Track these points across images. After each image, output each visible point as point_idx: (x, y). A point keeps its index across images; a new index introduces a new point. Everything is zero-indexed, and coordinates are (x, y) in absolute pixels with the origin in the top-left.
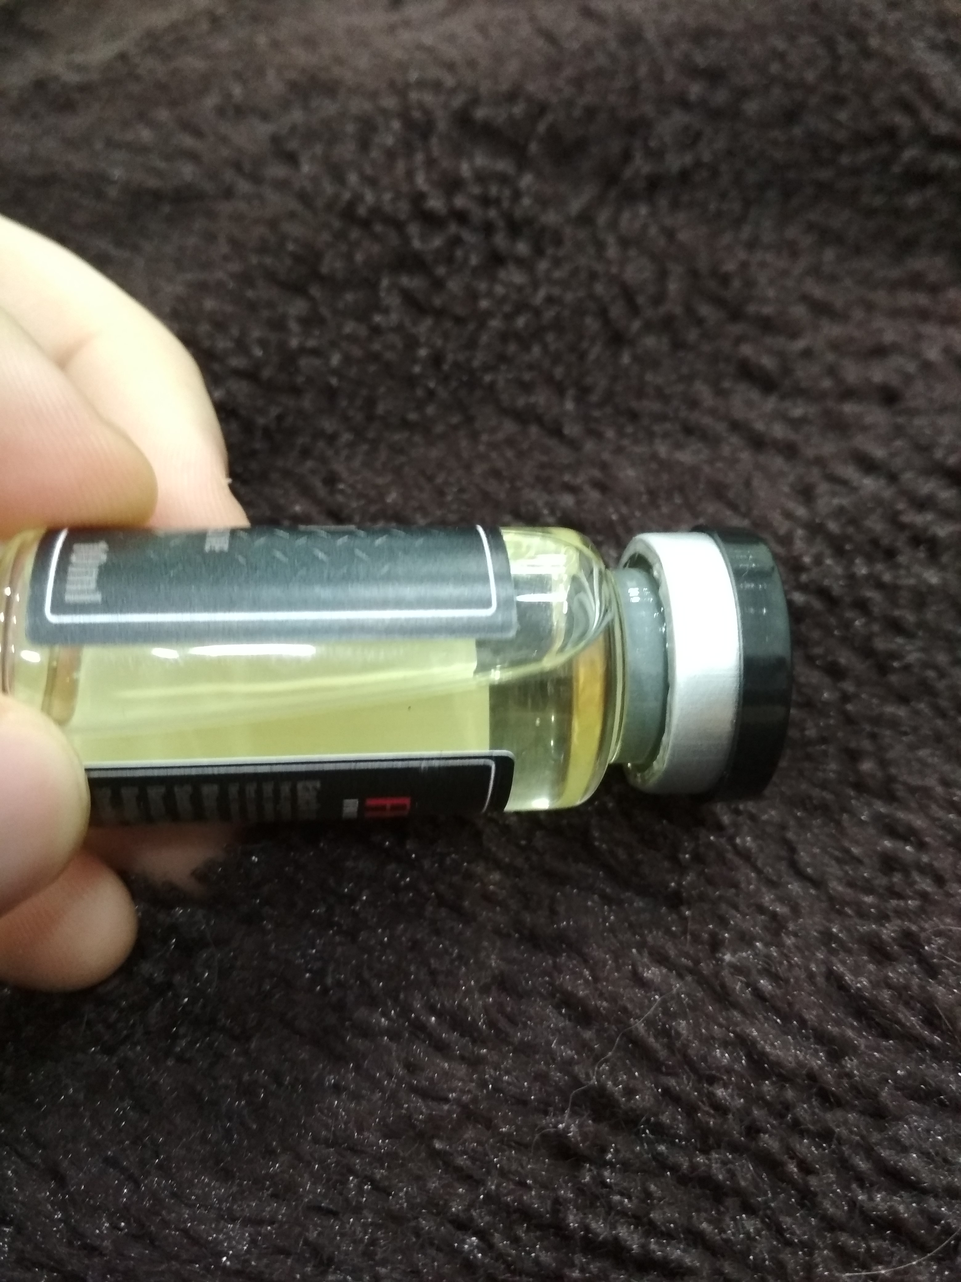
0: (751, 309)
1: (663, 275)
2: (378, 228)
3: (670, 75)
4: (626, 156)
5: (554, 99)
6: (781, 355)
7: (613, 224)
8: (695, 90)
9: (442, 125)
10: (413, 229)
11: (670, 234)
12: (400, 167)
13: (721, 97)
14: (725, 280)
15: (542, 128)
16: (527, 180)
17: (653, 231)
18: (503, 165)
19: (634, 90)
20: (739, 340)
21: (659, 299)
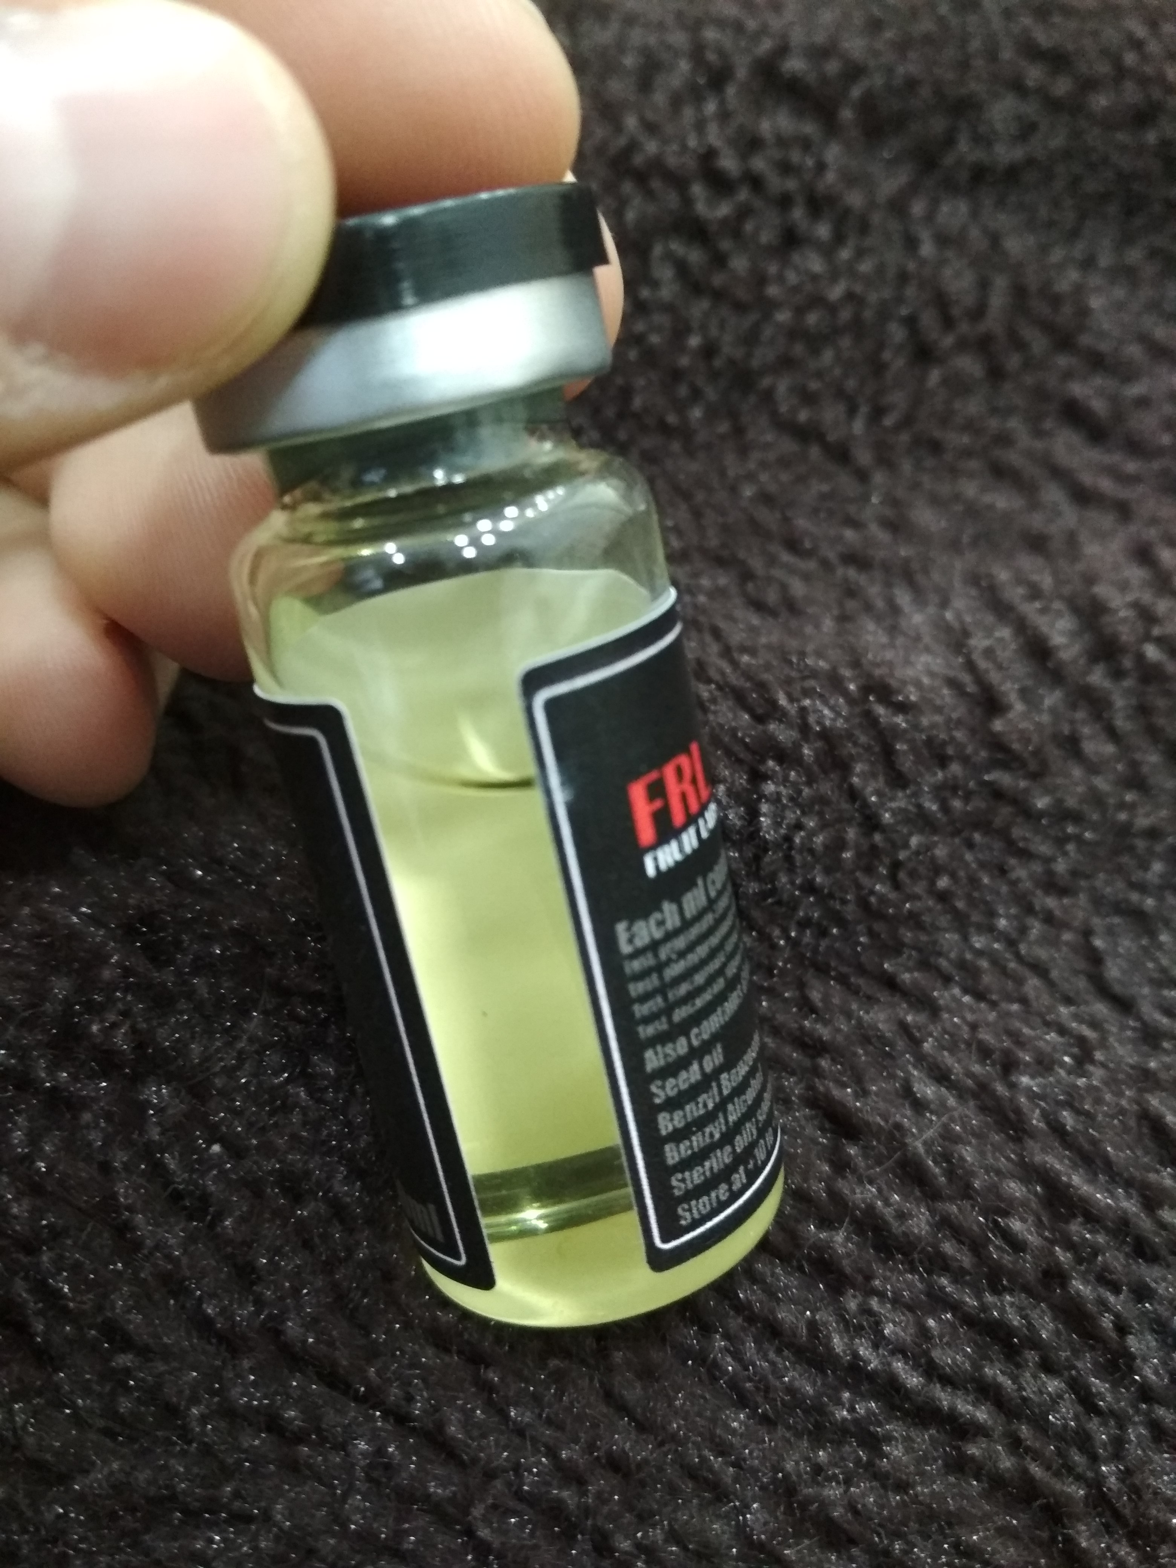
0: (1085, 340)
1: (984, 285)
2: (656, 184)
3: (1007, 54)
4: (949, 141)
5: (872, 63)
6: (1114, 400)
7: (930, 217)
8: (1034, 74)
9: (742, 73)
10: (697, 190)
11: (995, 239)
12: (688, 113)
13: (1062, 86)
14: (1056, 301)
15: (856, 92)
16: (833, 153)
17: (974, 233)
18: (810, 128)
19: (964, 65)
20: (1068, 375)
21: (978, 312)
